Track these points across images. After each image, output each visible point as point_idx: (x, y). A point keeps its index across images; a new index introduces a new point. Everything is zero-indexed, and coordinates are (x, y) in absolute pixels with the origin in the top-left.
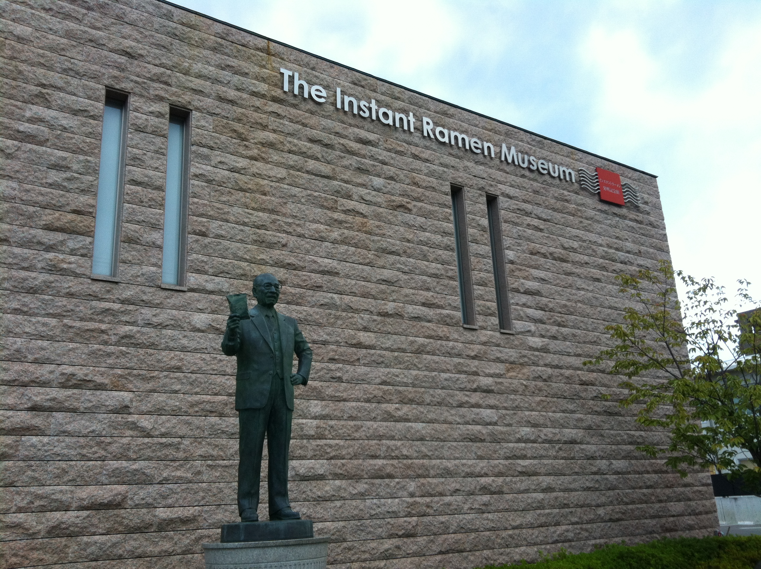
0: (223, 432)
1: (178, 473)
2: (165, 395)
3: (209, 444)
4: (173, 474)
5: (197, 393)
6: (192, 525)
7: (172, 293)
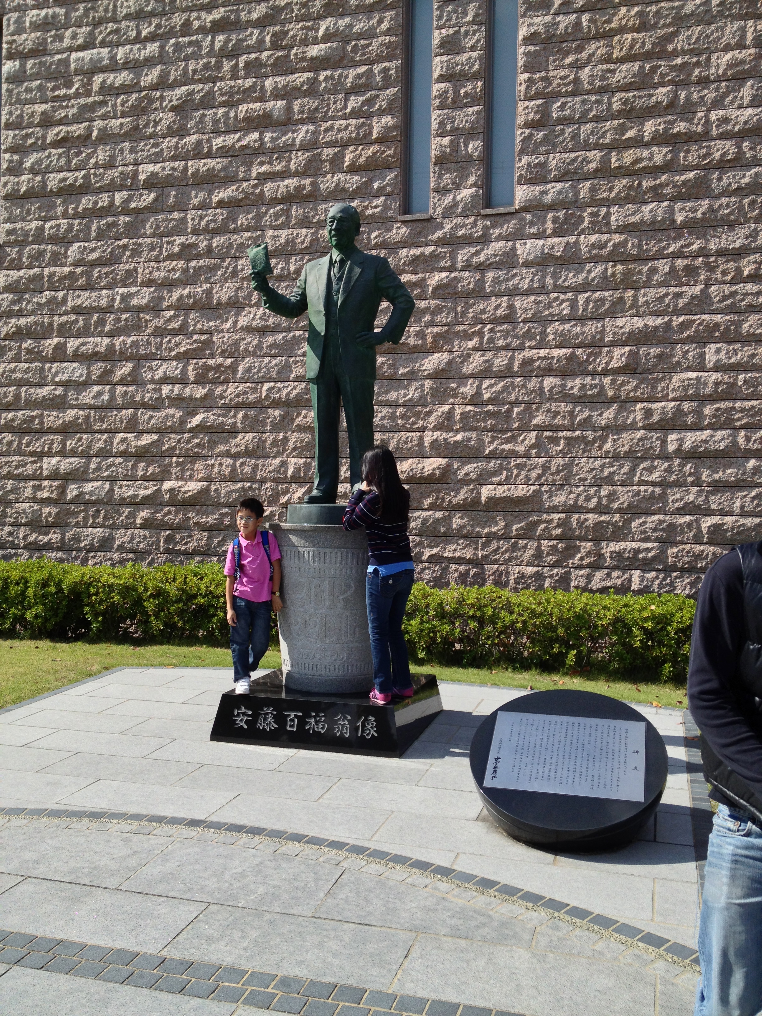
0: (566, 395)
1: (508, 447)
2: (490, 353)
3: (549, 411)
4: (502, 447)
5: (531, 348)
6: (526, 507)
7: (497, 219)
